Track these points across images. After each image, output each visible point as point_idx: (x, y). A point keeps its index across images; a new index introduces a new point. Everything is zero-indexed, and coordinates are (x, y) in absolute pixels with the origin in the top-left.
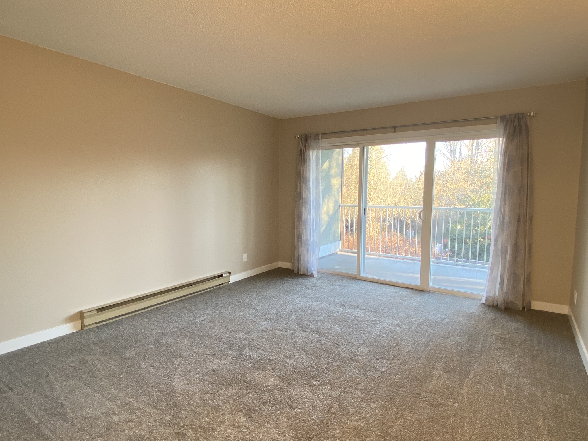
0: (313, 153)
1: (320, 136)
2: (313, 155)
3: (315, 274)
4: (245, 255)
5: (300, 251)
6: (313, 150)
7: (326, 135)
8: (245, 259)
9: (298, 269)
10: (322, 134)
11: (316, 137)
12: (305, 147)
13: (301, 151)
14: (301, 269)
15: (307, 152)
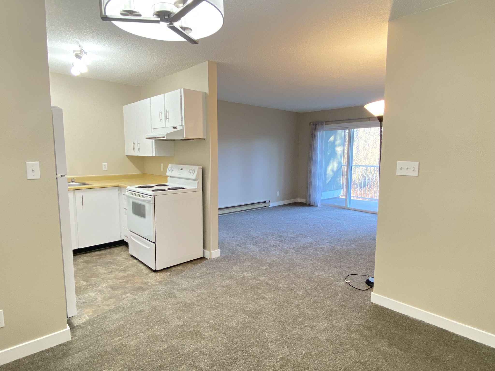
0: (320, 133)
1: (324, 123)
2: (320, 134)
3: (319, 205)
4: (278, 192)
5: (310, 192)
6: (320, 131)
7: (327, 122)
8: (278, 195)
9: (309, 202)
10: (325, 122)
11: (322, 123)
12: (315, 130)
13: (313, 132)
14: (311, 202)
15: (316, 133)
